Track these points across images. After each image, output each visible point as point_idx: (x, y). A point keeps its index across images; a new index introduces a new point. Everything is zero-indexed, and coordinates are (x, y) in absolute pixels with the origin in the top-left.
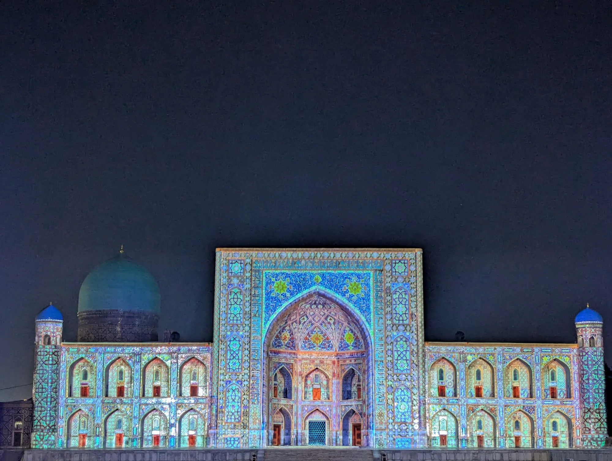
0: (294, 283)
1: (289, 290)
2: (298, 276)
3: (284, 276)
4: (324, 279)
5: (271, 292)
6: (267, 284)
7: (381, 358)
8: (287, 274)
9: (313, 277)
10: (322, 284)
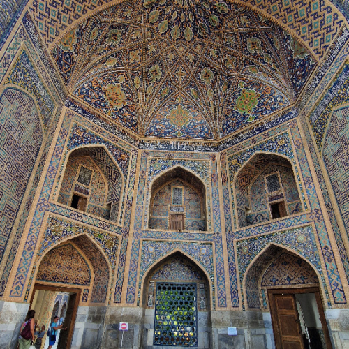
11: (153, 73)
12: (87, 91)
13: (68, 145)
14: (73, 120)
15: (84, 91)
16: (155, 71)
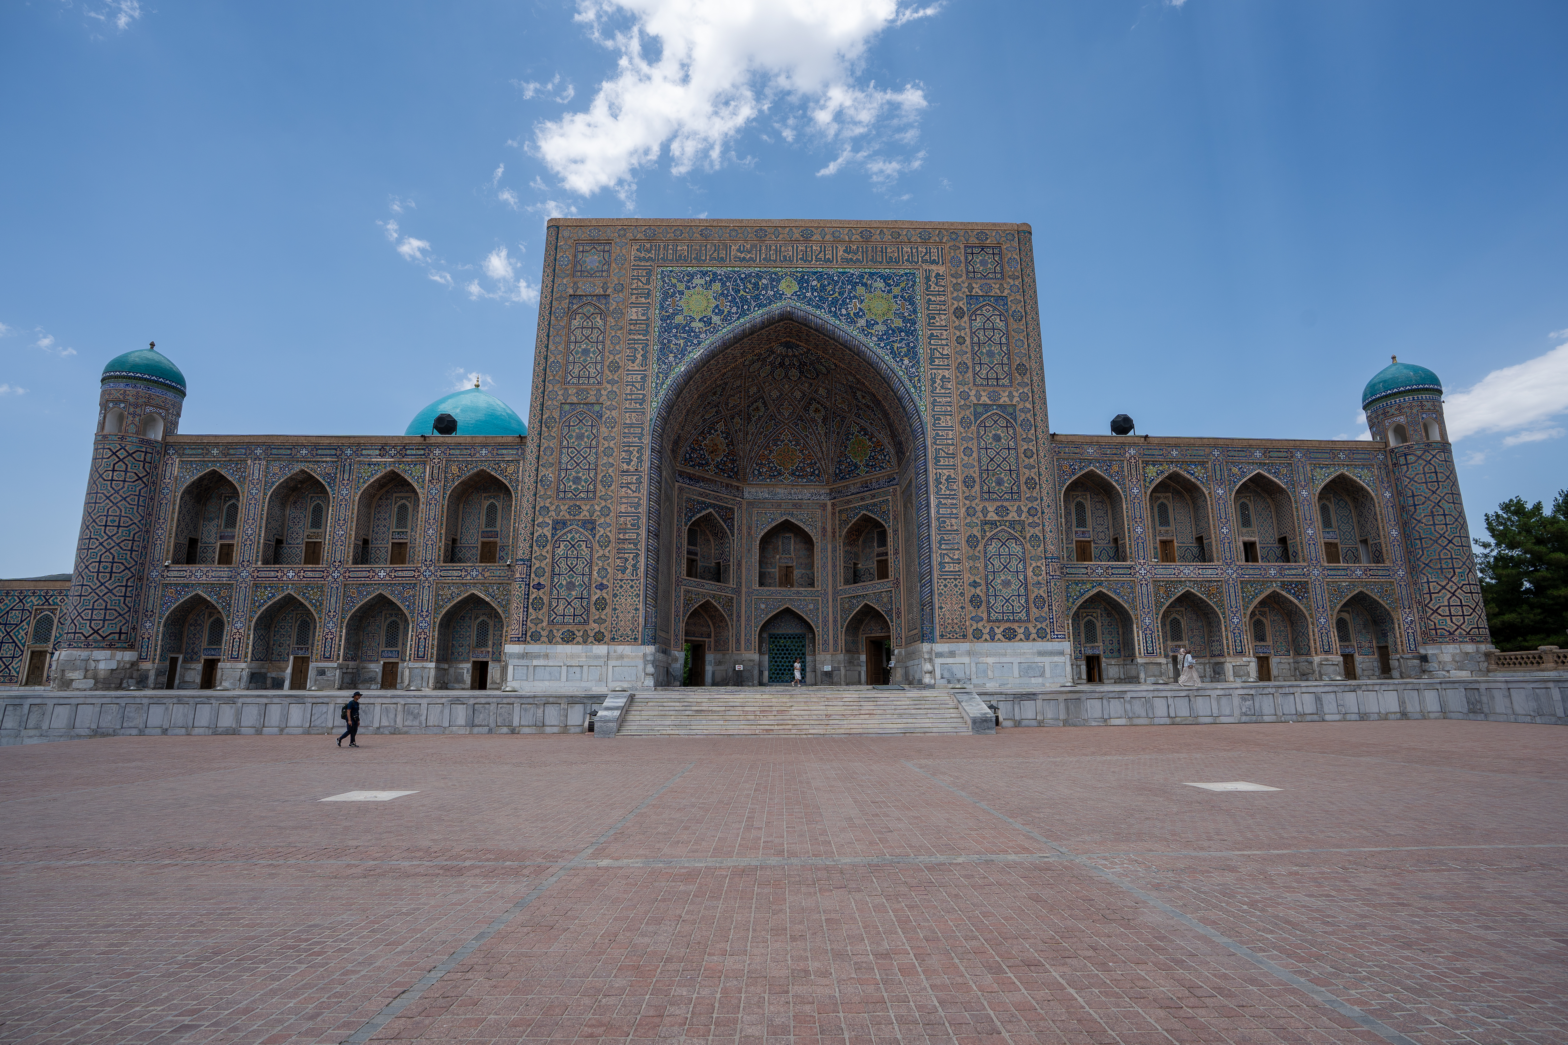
0: (732, 295)
1: (719, 310)
2: (741, 279)
4: (805, 285)
5: (674, 314)
6: (666, 296)
7: (947, 467)
8: (715, 274)
9: (779, 281)
10: (800, 296)
12: (690, 455)
13: (684, 522)
14: (684, 494)
15: (688, 456)
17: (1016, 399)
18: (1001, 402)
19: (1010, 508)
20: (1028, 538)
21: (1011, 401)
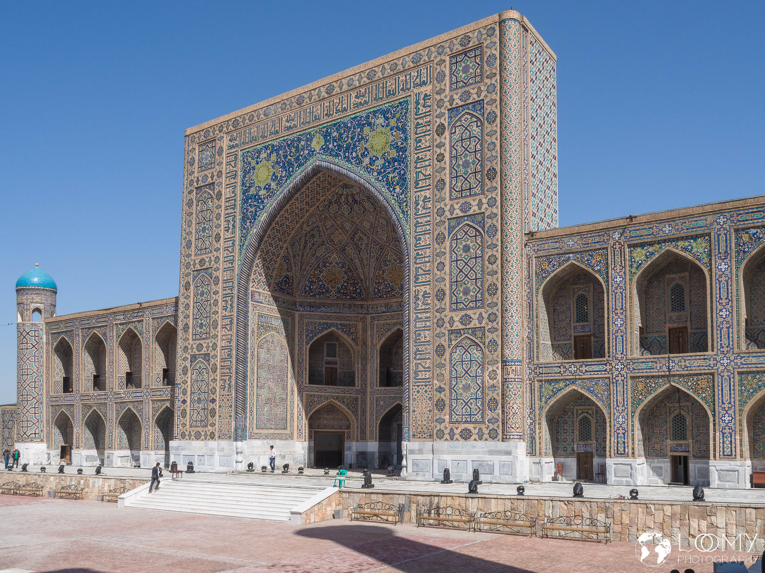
0: (283, 161)
1: (275, 176)
2: (289, 146)
3: (269, 152)
4: (328, 138)
5: (249, 187)
6: (246, 173)
7: (425, 283)
8: (273, 146)
9: (311, 140)
10: (325, 149)
11: (359, 240)
12: (309, 287)
13: (306, 342)
14: (305, 320)
15: (307, 288)
16: (360, 237)
17: (485, 206)
18: (471, 212)
19: (472, 316)
20: (487, 344)
21: (480, 209)
